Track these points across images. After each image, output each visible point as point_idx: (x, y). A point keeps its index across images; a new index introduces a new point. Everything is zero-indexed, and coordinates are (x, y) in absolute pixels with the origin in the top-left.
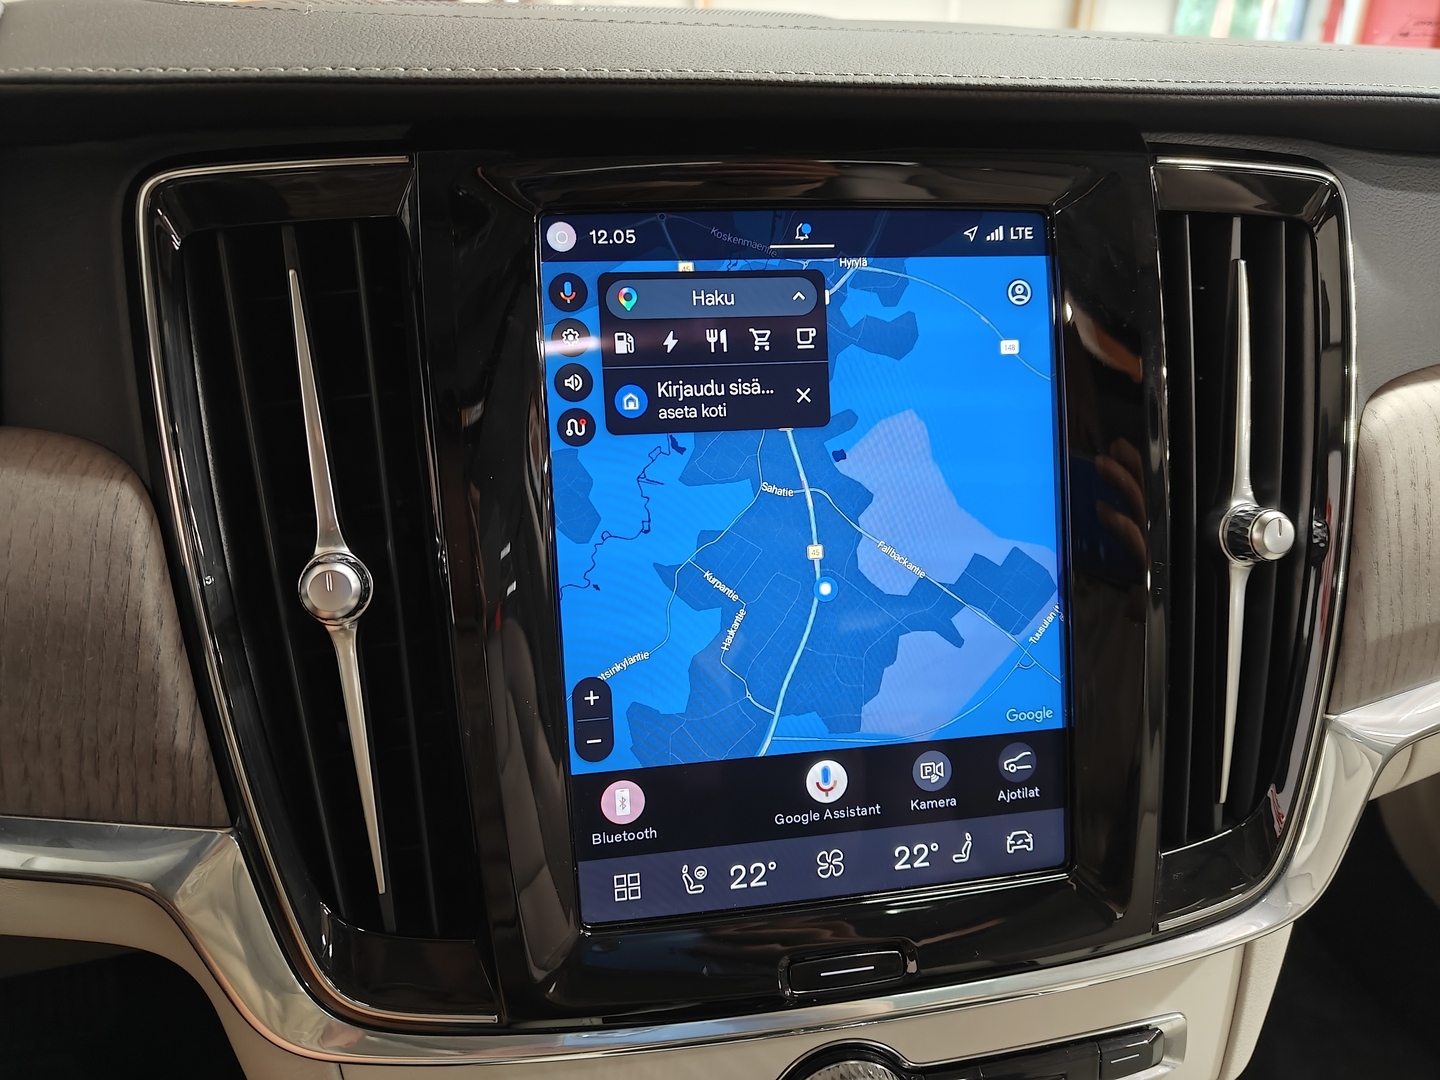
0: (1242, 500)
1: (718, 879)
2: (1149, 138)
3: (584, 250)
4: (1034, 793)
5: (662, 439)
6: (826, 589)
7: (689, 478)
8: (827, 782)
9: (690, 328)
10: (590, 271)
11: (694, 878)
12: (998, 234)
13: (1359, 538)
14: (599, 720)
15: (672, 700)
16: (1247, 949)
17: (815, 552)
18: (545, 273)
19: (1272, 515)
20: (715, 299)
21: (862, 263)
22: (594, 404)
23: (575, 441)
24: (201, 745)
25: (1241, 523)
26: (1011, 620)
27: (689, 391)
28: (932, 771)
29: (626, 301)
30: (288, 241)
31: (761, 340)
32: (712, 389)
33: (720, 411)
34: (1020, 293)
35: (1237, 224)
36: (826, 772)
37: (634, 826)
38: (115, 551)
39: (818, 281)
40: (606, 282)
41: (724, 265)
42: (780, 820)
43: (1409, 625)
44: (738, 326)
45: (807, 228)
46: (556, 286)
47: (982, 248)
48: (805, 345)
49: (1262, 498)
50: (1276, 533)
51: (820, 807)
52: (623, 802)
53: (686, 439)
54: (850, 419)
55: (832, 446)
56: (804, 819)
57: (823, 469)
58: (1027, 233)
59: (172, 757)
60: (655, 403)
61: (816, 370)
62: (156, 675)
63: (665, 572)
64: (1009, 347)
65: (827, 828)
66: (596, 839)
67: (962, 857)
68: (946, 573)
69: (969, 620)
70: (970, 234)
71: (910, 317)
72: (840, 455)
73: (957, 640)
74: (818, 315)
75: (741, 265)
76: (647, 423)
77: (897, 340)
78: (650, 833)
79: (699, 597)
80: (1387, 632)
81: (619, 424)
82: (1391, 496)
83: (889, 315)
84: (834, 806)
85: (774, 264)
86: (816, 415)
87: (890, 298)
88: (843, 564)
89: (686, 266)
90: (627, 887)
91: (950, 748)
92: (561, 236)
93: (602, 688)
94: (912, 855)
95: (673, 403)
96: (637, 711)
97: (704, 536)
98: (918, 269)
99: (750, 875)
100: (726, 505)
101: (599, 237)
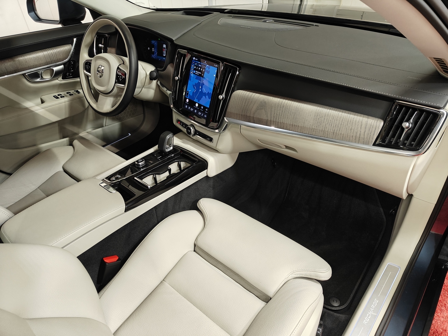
6: (200, 90)
7: (196, 79)
8: (197, 105)
10: (195, 61)
11: (189, 108)
15: (191, 94)
17: (200, 87)
18: (193, 61)
22: (193, 71)
23: (191, 74)
28: (202, 108)
29: (196, 64)
30: (183, 55)
32: (198, 72)
39: (205, 66)
40: (196, 62)
43: (231, 112)
45: (206, 62)
51: (196, 107)
52: (188, 100)
53: (196, 75)
55: (203, 79)
63: (193, 85)
65: (196, 109)
66: (185, 102)
67: (202, 115)
70: (215, 65)
74: (205, 69)
78: (188, 103)
79: (194, 88)
82: (232, 99)
83: (208, 70)
85: (203, 64)
89: (199, 63)
90: (186, 107)
91: (204, 106)
92: (194, 58)
93: (188, 92)
94: (200, 113)
95: (196, 72)
96: (189, 94)
97: (195, 83)
98: (211, 67)
99: (192, 109)
100: (197, 81)
101: (196, 59)
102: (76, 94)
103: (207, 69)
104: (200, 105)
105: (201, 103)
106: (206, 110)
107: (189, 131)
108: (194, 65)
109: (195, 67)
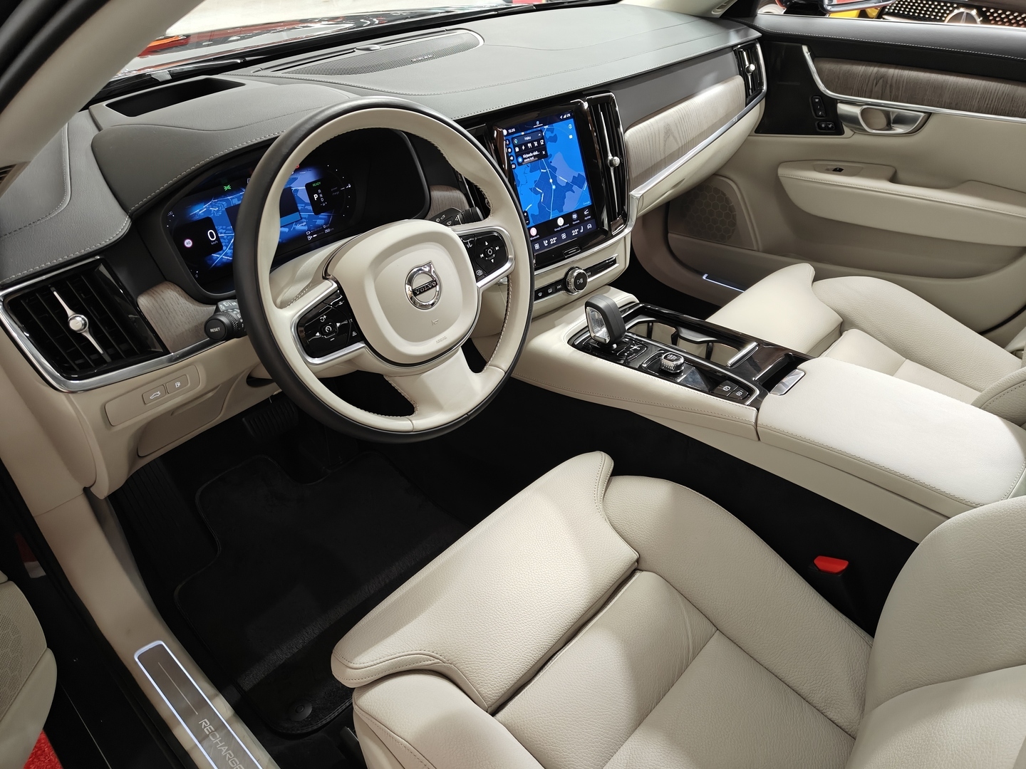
0: (610, 157)
1: (549, 242)
2: (584, 93)
3: (508, 134)
4: (589, 217)
5: (526, 165)
6: (554, 187)
7: (531, 171)
8: (561, 222)
10: (510, 137)
11: (546, 243)
12: (565, 117)
15: (536, 212)
16: (625, 237)
17: (551, 181)
18: (504, 139)
19: (616, 158)
20: (528, 138)
21: (547, 126)
22: (515, 161)
23: (514, 169)
25: (611, 161)
26: (581, 187)
27: (528, 156)
28: (575, 216)
29: (516, 141)
31: (536, 144)
32: (531, 154)
33: (533, 158)
34: (571, 126)
35: (599, 106)
36: (560, 220)
37: (536, 236)
39: (541, 131)
40: (513, 139)
41: (528, 132)
42: (555, 230)
43: (638, 173)
44: (532, 142)
45: (538, 122)
47: (564, 119)
48: (542, 143)
49: (613, 156)
50: (617, 160)
51: (561, 226)
52: (533, 231)
54: (551, 155)
55: (549, 161)
56: (559, 229)
57: (550, 167)
58: (569, 115)
60: (524, 159)
61: (543, 148)
63: (531, 189)
64: (571, 137)
65: (562, 231)
67: (582, 231)
68: (570, 180)
69: (575, 188)
70: (561, 117)
71: (556, 134)
73: (574, 192)
74: (543, 138)
75: (530, 131)
76: (523, 163)
77: (554, 139)
78: (538, 236)
79: (537, 193)
80: (635, 176)
81: (520, 164)
82: (631, 151)
83: (553, 135)
85: (535, 130)
86: (546, 156)
87: (552, 132)
88: (555, 182)
89: (523, 133)
90: (537, 247)
91: (576, 212)
92: (505, 132)
93: (526, 212)
94: (575, 232)
95: (526, 158)
96: (532, 215)
97: (535, 181)
98: (555, 126)
99: (553, 241)
100: (537, 175)
101: (510, 131)
103: (548, 135)
104: (567, 217)
105: (567, 209)
106: (585, 213)
107: (581, 281)
108: (511, 146)
109: (517, 149)
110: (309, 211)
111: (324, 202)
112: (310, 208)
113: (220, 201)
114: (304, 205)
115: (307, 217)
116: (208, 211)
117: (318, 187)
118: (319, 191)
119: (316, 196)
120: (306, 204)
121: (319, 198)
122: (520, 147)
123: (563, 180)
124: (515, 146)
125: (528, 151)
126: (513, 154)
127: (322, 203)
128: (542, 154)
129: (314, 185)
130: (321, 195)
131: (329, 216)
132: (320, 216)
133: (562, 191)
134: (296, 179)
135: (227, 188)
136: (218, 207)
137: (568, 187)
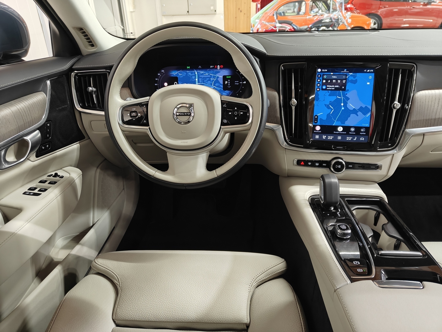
0: (396, 102)
2: (390, 60)
3: (321, 72)
4: (365, 134)
5: (327, 91)
6: (343, 108)
7: (330, 95)
8: (340, 129)
9: (332, 80)
10: (322, 74)
11: (324, 137)
12: (369, 71)
13: (412, 108)
14: (316, 119)
15: (324, 118)
16: (393, 156)
17: (342, 104)
18: (317, 74)
20: (334, 77)
21: (352, 74)
22: (320, 87)
23: (318, 91)
24: (279, 117)
26: (365, 114)
27: (331, 86)
28: (353, 129)
29: (325, 77)
30: (293, 70)
31: (339, 81)
32: (333, 86)
33: (334, 89)
34: (370, 77)
35: (401, 70)
36: (340, 128)
38: (275, 98)
39: (346, 75)
40: (323, 75)
41: (336, 73)
42: (334, 132)
43: (418, 119)
44: (337, 80)
45: (346, 70)
46: (318, 75)
47: (366, 72)
48: (344, 82)
50: (399, 105)
51: (339, 132)
52: (318, 128)
53: (329, 91)
54: (348, 90)
55: (346, 93)
56: (337, 133)
57: (344, 95)
58: (372, 71)
59: (277, 117)
60: (327, 87)
61: (345, 85)
62: (277, 109)
63: (325, 105)
64: (368, 83)
65: (340, 134)
66: (315, 131)
67: (355, 139)
68: (357, 108)
69: (359, 113)
70: (365, 71)
71: (357, 80)
72: (346, 94)
73: (358, 116)
74: (346, 79)
75: (338, 73)
76: (326, 89)
77: (354, 82)
78: (320, 132)
79: (329, 108)
80: (414, 119)
81: (323, 89)
82: (417, 103)
83: (354, 79)
84: (341, 132)
85: (342, 73)
86: (344, 90)
87: (355, 77)
88: (345, 106)
89: (332, 74)
90: (317, 137)
92: (319, 70)
93: (317, 116)
94: (349, 138)
95: (329, 87)
96: (321, 119)
97: (330, 102)
98: (358, 75)
99: (330, 138)
100: (333, 98)
101: (323, 70)
102: (59, 181)
103: (350, 78)
104: (347, 129)
105: (347, 124)
106: (362, 130)
107: (340, 167)
108: (321, 78)
109: (324, 81)
110: (221, 88)
111: (230, 86)
112: (222, 86)
113: (184, 72)
114: (219, 84)
115: (219, 90)
116: (178, 74)
117: (229, 79)
118: (229, 80)
119: (226, 82)
120: (221, 84)
121: (228, 83)
122: (327, 80)
123: (351, 106)
124: (323, 79)
125: (331, 83)
126: (321, 83)
127: (229, 86)
128: (342, 88)
129: (227, 77)
130: (229, 83)
131: (230, 93)
132: (225, 92)
133: (348, 113)
134: (220, 72)
135: (188, 67)
136: (182, 74)
137: (355, 112)
